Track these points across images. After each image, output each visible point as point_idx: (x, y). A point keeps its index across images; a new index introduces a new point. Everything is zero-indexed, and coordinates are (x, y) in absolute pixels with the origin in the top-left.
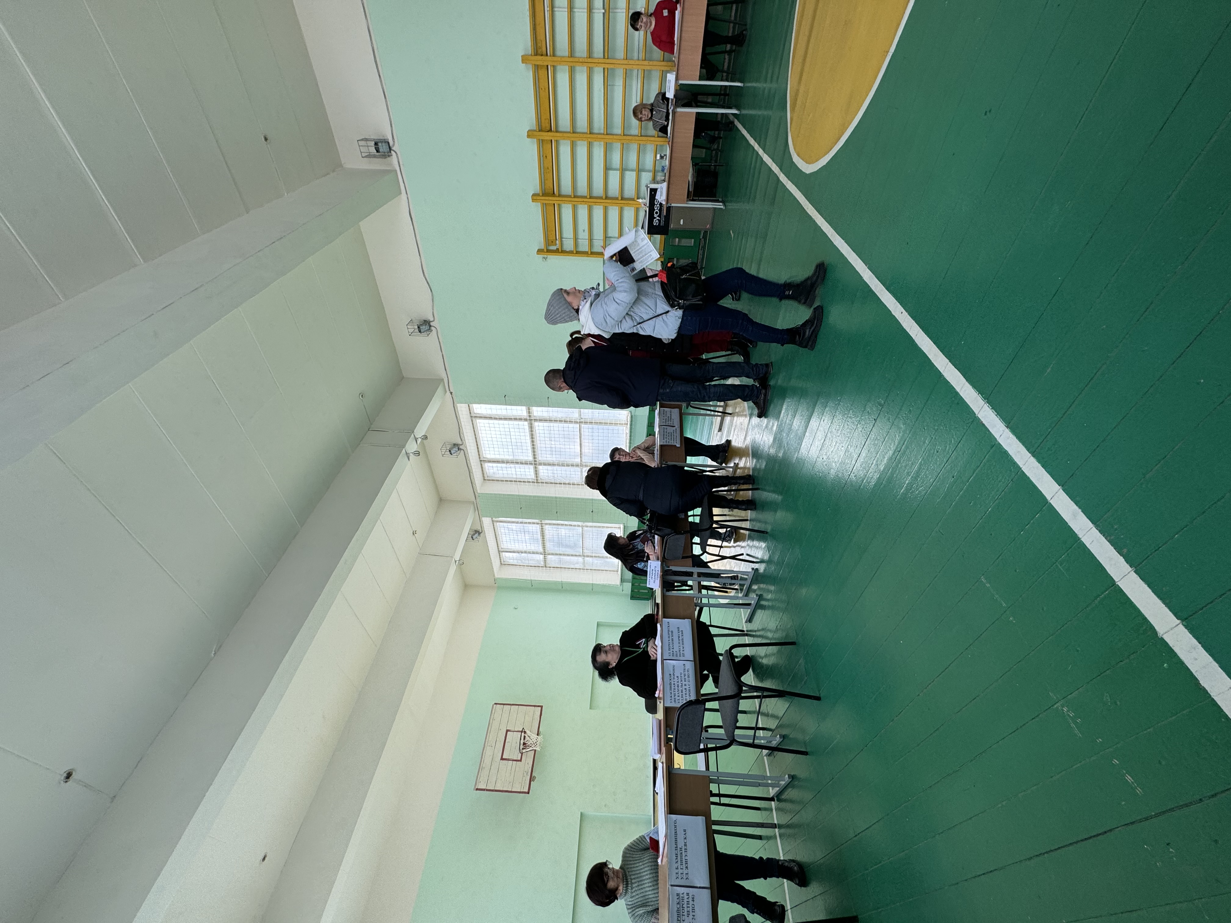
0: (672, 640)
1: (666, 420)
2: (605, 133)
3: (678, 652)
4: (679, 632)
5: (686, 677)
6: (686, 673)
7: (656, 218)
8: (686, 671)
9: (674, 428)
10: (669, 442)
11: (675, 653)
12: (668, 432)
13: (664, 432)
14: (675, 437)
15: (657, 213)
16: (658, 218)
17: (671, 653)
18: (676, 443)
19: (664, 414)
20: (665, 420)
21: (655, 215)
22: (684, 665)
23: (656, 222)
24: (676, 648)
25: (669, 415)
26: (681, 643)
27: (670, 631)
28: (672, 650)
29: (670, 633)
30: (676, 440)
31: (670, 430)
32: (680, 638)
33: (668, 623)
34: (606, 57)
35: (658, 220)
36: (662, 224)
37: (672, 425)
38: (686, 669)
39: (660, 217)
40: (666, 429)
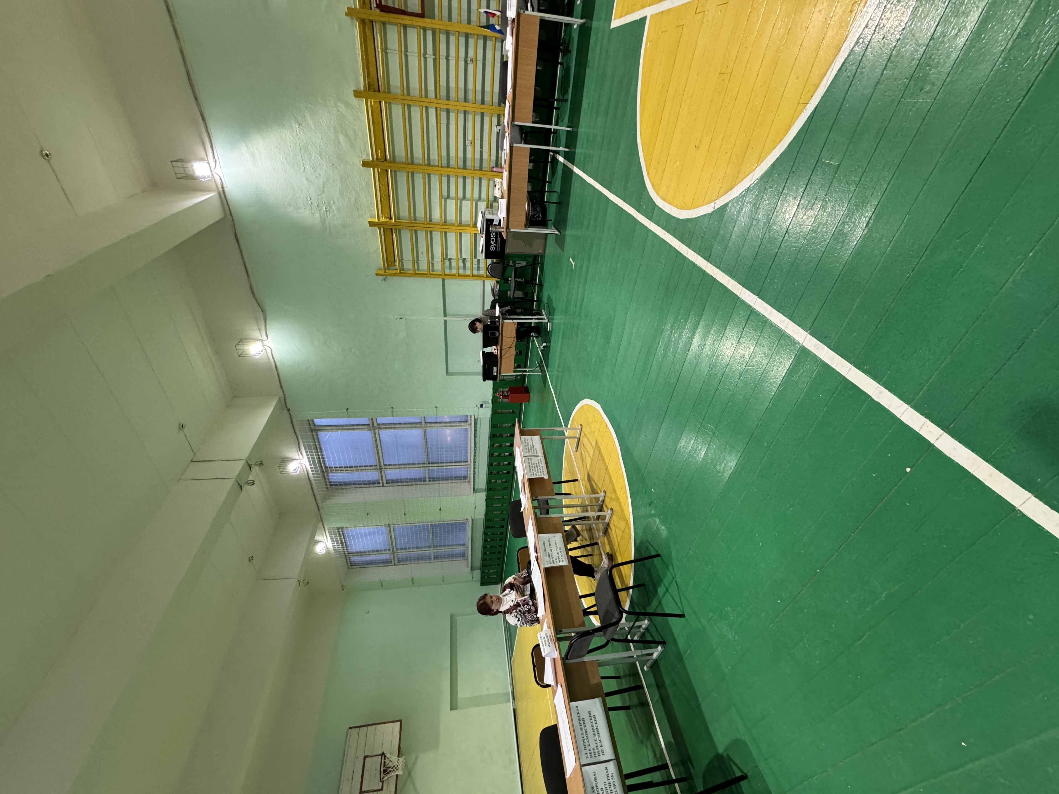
0: (586, 732)
1: (529, 449)
2: (440, 166)
3: (595, 749)
4: (591, 719)
5: (612, 787)
6: (611, 781)
7: (492, 245)
8: (610, 778)
9: (538, 458)
10: (536, 475)
11: (592, 751)
12: (533, 463)
13: (529, 463)
14: (541, 468)
15: (493, 240)
16: (494, 245)
17: (588, 752)
18: (544, 474)
19: (525, 443)
20: (527, 450)
21: (492, 242)
22: (606, 768)
23: (492, 248)
24: (593, 746)
25: (530, 443)
26: (597, 735)
27: (581, 719)
28: (588, 748)
29: (582, 722)
30: (543, 472)
31: (534, 460)
32: (595, 728)
33: (577, 707)
34: (438, 98)
35: (494, 246)
36: (498, 249)
37: (536, 455)
38: (610, 775)
39: (496, 244)
40: (531, 459)
